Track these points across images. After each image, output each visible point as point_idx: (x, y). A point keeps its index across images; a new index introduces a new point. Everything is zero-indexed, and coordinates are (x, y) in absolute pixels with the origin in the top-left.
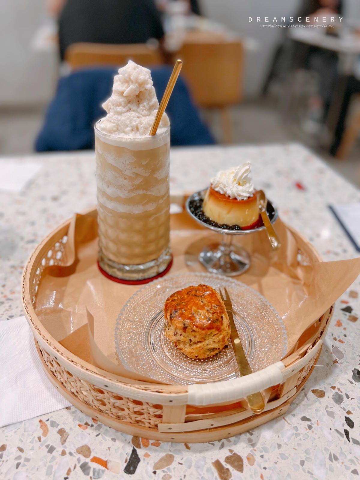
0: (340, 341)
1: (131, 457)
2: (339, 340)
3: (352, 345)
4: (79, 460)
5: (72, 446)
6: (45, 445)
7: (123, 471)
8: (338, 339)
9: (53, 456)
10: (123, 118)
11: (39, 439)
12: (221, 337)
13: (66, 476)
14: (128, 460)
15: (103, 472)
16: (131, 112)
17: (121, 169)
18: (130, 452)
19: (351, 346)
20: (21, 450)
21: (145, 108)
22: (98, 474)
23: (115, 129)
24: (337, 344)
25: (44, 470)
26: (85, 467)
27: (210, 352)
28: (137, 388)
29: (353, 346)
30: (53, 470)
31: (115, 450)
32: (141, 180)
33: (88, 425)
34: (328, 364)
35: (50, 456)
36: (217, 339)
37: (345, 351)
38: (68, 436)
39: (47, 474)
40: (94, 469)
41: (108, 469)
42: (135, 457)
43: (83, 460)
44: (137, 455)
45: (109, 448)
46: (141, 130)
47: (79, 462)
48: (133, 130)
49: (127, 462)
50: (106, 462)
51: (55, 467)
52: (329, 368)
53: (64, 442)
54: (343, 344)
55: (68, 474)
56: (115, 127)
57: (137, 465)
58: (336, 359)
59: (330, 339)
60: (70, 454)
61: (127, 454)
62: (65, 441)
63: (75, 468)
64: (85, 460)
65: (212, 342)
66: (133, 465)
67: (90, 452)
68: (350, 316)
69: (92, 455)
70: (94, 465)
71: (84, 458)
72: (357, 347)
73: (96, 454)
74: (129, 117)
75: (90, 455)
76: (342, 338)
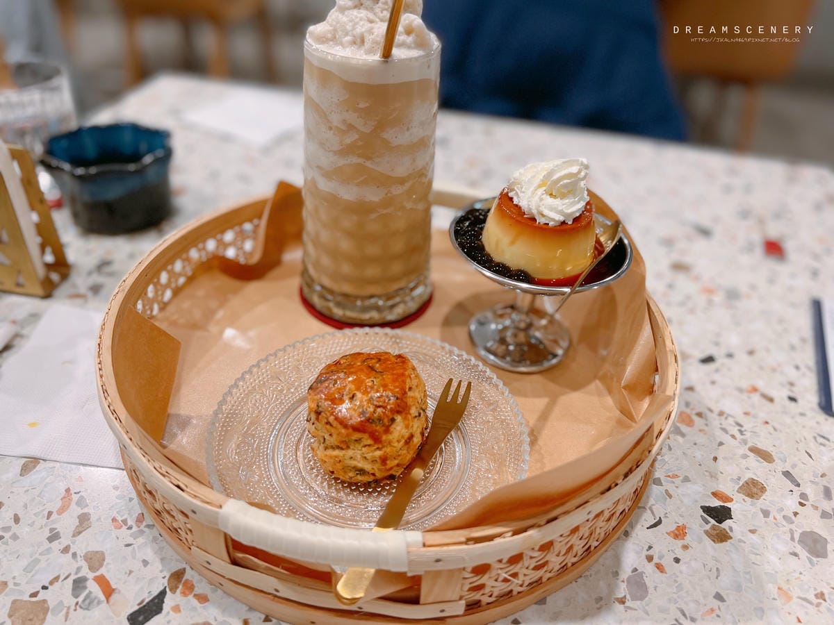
0: (659, 567)
1: (152, 601)
2: (656, 564)
3: (681, 584)
4: (79, 569)
5: (84, 544)
6: (51, 527)
7: (126, 617)
8: (656, 560)
9: (50, 548)
10: (345, 19)
11: (50, 514)
12: (378, 453)
13: (47, 585)
14: (144, 604)
15: (99, 603)
16: (361, 11)
17: (325, 110)
18: (155, 593)
19: (676, 585)
20: (17, 519)
21: (386, 7)
22: (89, 603)
23: (329, 36)
24: (649, 569)
25: (24, 562)
26: (79, 584)
27: (357, 474)
28: (155, 468)
29: (680, 588)
30: (37, 568)
31: (138, 578)
32: (357, 136)
33: (126, 525)
34: (601, 599)
35: (47, 545)
36: (371, 454)
37: (655, 590)
38: (88, 528)
39: (24, 570)
40: (90, 592)
41: (108, 602)
42: (158, 603)
43: (85, 572)
44: (163, 602)
45: (131, 572)
46: (367, 45)
47: (76, 573)
48: (354, 43)
49: (141, 606)
50: (114, 590)
51: (42, 564)
52: (598, 606)
53: (77, 533)
54: (661, 574)
55: (51, 583)
56: (331, 33)
57: (152, 617)
58: (625, 596)
59: (638, 553)
60: (74, 555)
61: (150, 592)
62: (80, 533)
63: (66, 578)
64: (87, 573)
65: (359, 457)
66: (146, 615)
67: (101, 565)
68: (713, 527)
69: (102, 571)
70: (93, 588)
71: (87, 570)
72: (687, 592)
73: (108, 571)
74: (354, 18)
75: (98, 570)
76: (667, 562)
